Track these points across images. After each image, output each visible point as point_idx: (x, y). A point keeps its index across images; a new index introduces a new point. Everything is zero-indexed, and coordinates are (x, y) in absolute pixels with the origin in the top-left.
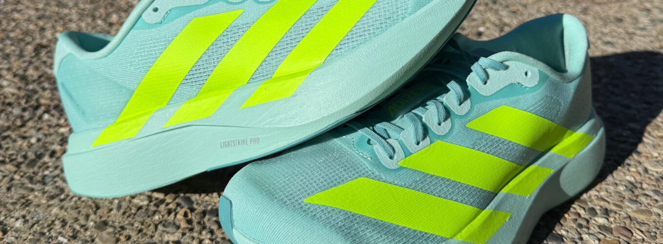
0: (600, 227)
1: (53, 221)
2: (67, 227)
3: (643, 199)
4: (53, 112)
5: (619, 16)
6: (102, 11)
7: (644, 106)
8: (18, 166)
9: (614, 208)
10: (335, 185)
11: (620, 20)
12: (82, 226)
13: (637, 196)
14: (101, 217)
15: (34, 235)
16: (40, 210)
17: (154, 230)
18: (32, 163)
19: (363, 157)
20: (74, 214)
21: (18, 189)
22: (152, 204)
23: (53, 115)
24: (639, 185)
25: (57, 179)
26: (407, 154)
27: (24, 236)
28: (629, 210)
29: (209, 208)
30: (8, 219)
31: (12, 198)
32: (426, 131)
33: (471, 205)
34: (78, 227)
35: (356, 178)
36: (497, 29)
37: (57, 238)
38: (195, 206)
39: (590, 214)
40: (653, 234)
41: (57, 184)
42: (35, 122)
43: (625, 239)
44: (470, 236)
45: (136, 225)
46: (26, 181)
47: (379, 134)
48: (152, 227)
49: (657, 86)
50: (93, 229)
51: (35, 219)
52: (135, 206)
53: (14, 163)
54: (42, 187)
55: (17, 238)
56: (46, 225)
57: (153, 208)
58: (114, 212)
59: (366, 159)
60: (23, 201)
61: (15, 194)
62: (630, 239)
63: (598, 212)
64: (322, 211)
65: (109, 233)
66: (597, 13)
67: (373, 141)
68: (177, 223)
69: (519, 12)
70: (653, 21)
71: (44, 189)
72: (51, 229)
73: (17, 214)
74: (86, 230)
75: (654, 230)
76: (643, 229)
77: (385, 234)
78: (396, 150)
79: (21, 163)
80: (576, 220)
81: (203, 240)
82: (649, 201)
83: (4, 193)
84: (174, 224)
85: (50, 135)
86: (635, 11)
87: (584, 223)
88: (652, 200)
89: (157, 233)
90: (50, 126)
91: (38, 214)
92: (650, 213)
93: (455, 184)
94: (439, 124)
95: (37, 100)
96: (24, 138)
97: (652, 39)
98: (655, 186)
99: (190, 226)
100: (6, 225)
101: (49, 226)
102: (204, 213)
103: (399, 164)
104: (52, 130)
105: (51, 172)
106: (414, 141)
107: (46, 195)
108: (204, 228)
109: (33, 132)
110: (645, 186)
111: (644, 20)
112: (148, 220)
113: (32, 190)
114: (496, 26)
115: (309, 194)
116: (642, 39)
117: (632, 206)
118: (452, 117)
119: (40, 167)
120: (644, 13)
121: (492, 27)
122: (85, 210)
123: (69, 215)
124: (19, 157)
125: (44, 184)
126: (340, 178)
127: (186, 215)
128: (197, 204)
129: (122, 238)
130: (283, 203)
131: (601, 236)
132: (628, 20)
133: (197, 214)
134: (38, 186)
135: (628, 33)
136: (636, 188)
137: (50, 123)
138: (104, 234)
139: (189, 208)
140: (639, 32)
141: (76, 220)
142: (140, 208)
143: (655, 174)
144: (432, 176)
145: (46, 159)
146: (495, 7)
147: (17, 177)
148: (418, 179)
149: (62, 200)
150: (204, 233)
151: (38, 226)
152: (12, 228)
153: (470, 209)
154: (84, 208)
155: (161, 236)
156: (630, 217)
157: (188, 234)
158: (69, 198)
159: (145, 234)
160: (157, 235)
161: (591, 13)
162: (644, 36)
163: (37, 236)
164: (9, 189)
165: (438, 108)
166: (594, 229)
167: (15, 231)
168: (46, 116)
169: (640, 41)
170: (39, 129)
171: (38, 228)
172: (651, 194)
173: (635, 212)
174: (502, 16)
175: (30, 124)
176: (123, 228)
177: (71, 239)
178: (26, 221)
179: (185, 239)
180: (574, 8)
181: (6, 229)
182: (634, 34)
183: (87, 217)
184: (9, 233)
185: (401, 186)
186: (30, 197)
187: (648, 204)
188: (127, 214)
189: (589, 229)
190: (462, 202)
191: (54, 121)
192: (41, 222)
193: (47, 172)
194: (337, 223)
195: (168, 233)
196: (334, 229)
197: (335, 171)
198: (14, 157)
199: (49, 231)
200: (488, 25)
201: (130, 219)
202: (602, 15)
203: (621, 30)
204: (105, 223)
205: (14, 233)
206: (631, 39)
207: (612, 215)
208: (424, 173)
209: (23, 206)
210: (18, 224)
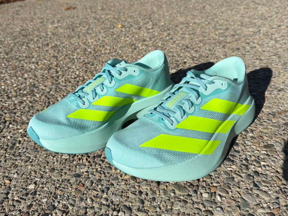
0: (251, 137)
1: (30, 172)
2: (37, 173)
3: (264, 123)
4: (13, 123)
5: (238, 47)
6: (19, 73)
7: (256, 85)
8: (6, 150)
9: (254, 129)
10: (151, 139)
11: (238, 49)
12: (44, 172)
13: (262, 122)
14: (51, 167)
15: (24, 180)
16: (23, 168)
17: (75, 168)
18: (12, 148)
19: (161, 126)
20: (39, 167)
21: (10, 161)
22: (71, 157)
23: (13, 125)
24: (261, 118)
25: (25, 153)
26: (178, 122)
27: (20, 181)
28: (260, 129)
29: (96, 155)
30: (10, 174)
31: (8, 165)
32: (184, 112)
33: (205, 139)
34: (42, 173)
35: (159, 134)
36: (191, 59)
37: (35, 179)
38: (89, 155)
39: (246, 133)
40: (271, 137)
41: (26, 156)
42: (6, 129)
43: (261, 140)
44: (206, 152)
45: (67, 167)
46: (12, 156)
47: (166, 116)
48: (74, 167)
49: (259, 75)
50: (49, 173)
51: (22, 172)
52: (64, 159)
53: (3, 149)
54: (20, 158)
55: (17, 182)
56: (28, 174)
57: (72, 159)
58: (56, 163)
59: (162, 126)
60: (13, 165)
61: (9, 163)
62: (263, 140)
63: (249, 131)
64: (148, 149)
65: (57, 173)
66: (229, 47)
67: (164, 119)
68: (84, 163)
69: (199, 51)
70: (251, 48)
71: (21, 158)
72: (31, 176)
73: (13, 172)
74: (46, 173)
75: (271, 135)
76: (267, 135)
77: (173, 155)
78: (174, 121)
79: (7, 149)
80: (241, 136)
81: (97, 169)
82: (267, 124)
83: (4, 163)
84: (83, 164)
85: (16, 134)
86: (244, 44)
87: (245, 137)
88: (268, 123)
89: (77, 169)
90: (14, 130)
91: (23, 170)
92: (268, 128)
93: (198, 132)
94: (190, 109)
95: (4, 119)
96: (4, 137)
97: (253, 55)
98: (267, 117)
99: (90, 164)
100: (10, 177)
101: (29, 175)
102: (94, 157)
103: (175, 127)
104: (15, 132)
105: (22, 150)
106: (180, 117)
107: (23, 161)
108: (96, 163)
109: (7, 134)
110: (264, 118)
111: (248, 48)
112: (71, 164)
113: (16, 160)
114: (191, 58)
115: (141, 143)
116: (249, 56)
117: (261, 127)
118: (194, 105)
119: (16, 149)
120: (248, 45)
121: (189, 59)
122: (43, 165)
123: (37, 168)
124: (5, 146)
125: (21, 156)
126: (153, 135)
127: (87, 159)
128: (90, 154)
129: (63, 174)
130: (131, 148)
131: (252, 141)
132: (242, 48)
133: (91, 158)
134: (18, 158)
135: (243, 54)
136: (261, 119)
137: (13, 129)
138: (54, 174)
139: (87, 156)
140: (247, 53)
141: (40, 170)
142: (66, 160)
143: (266, 112)
144: (189, 130)
145: (17, 145)
146: (188, 50)
147: (7, 155)
148: (183, 132)
149: (31, 162)
150: (97, 166)
151: (25, 175)
152: (13, 178)
153: (205, 141)
154: (42, 164)
155: (79, 170)
156: (261, 131)
157: (90, 168)
158: (34, 160)
159: (72, 171)
160: (77, 170)
161: (227, 47)
162: (249, 55)
163: (26, 180)
164: (5, 161)
165: (188, 103)
166: (249, 139)
167: (15, 179)
168: (11, 126)
169: (248, 57)
170: (10, 132)
171: (25, 176)
172: (267, 121)
173: (262, 129)
174: (192, 53)
175: (5, 130)
176: (62, 170)
177: (41, 178)
178: (18, 174)
179: (90, 170)
180: (219, 46)
181: (11, 179)
182: (245, 54)
183: (45, 167)
184: (13, 181)
185: (177, 136)
186: (16, 163)
187: (267, 125)
188: (62, 163)
189: (247, 139)
190: (201, 139)
191: (15, 127)
192: (25, 174)
193: (20, 151)
194: (154, 154)
195: (81, 168)
196: (153, 156)
197: (150, 133)
198: (2, 146)
199: (30, 177)
200: (187, 58)
201: (64, 165)
202: (231, 48)
203: (240, 53)
204: (53, 169)
205: (15, 180)
206: (245, 57)
207: (254, 131)
208: (185, 129)
209: (15, 168)
210: (15, 176)
